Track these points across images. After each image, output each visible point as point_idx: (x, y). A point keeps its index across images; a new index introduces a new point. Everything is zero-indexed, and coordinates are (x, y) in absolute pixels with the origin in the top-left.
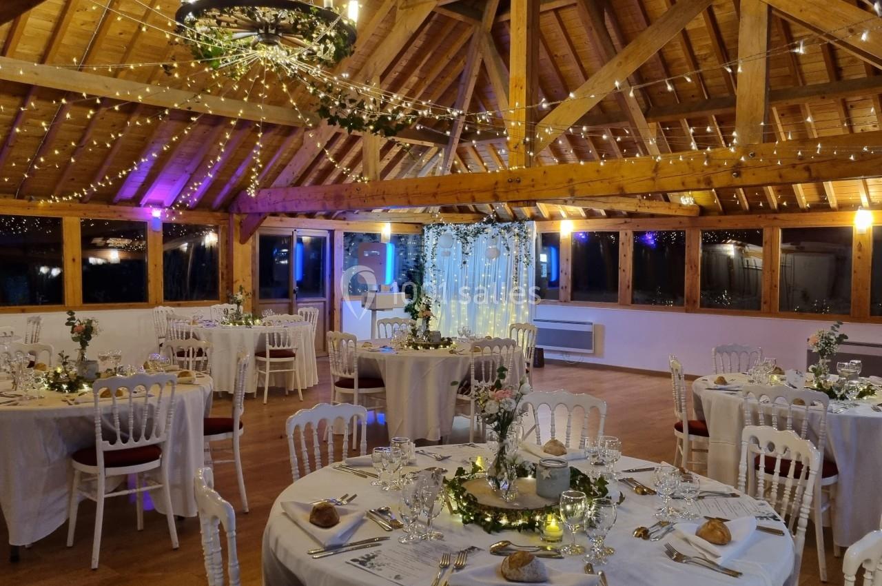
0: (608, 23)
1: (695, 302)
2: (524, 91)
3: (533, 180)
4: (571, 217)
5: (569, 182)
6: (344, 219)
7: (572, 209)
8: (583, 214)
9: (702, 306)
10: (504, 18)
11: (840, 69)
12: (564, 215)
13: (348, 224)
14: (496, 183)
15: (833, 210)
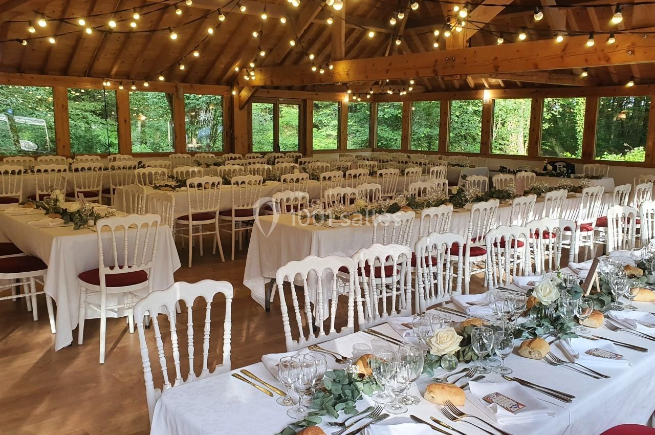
3: (465, 59)
4: (492, 87)
5: (494, 60)
6: (314, 91)
7: (493, 81)
8: (502, 85)
12: (486, 85)
13: (317, 94)
14: (436, 61)
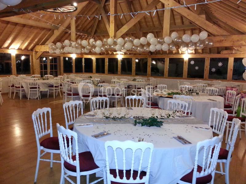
0: (132, 7)
1: (149, 75)
2: (114, 24)
8: (124, 54)
9: (151, 76)
10: (107, 4)
11: (183, 22)
12: (119, 54)
15: (180, 54)
